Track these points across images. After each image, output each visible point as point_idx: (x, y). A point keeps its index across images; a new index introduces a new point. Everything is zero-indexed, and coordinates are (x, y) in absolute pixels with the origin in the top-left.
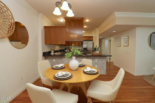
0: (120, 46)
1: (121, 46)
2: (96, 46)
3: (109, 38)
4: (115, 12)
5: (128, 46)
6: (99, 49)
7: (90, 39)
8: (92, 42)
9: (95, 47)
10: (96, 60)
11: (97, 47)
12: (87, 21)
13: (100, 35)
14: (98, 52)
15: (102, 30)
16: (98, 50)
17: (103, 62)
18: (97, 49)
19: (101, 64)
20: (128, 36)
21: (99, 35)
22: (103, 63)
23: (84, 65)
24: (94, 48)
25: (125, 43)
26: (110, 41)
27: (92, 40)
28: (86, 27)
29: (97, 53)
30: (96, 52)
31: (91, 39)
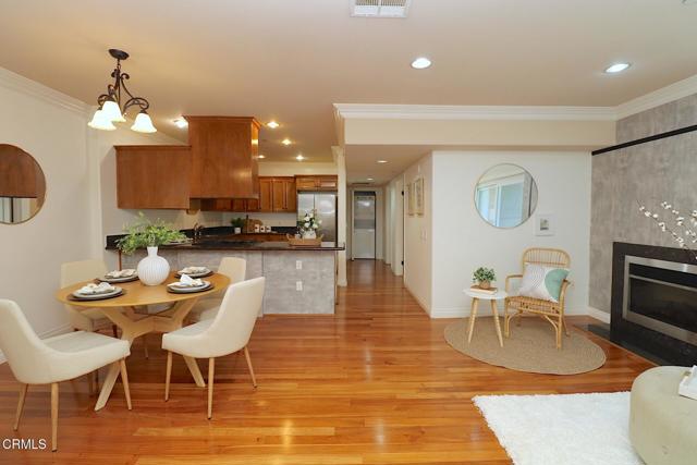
1: (413, 215)
5: (423, 213)
6: (314, 225)
10: (298, 262)
12: (273, 125)
18: (306, 225)
19: (314, 278)
20: (422, 180)
22: (322, 275)
25: (418, 205)
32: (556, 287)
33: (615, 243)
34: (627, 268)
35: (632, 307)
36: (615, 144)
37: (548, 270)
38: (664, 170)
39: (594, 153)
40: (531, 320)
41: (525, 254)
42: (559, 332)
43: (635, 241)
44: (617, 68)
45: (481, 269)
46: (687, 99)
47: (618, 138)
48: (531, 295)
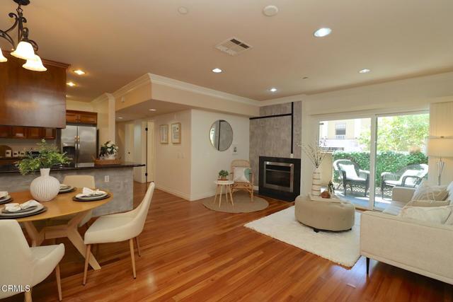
0: (165, 143)
1: (167, 143)
2: (108, 143)
3: (144, 123)
4: (149, 74)
5: (180, 143)
6: (114, 150)
7: (86, 119)
8: (94, 128)
9: (104, 146)
10: (107, 178)
11: (109, 145)
12: (80, 72)
13: (118, 113)
14: (111, 157)
15: (123, 102)
16: (112, 152)
17: (126, 181)
18: (109, 150)
19: (119, 187)
20: (180, 124)
21: (116, 112)
22: (125, 184)
23: (72, 188)
24: (100, 148)
25: (175, 138)
26: (147, 129)
27: (95, 125)
28: (74, 86)
29: (110, 161)
30: (106, 159)
31: (92, 120)
32: (248, 176)
33: (260, 157)
34: (265, 167)
35: (267, 182)
36: (259, 116)
37: (244, 169)
38: (277, 129)
39: (251, 119)
40: (240, 192)
41: (232, 163)
42: (252, 195)
43: (267, 155)
44: (273, 90)
45: (222, 171)
46: (285, 104)
47: (261, 114)
48: (238, 181)
